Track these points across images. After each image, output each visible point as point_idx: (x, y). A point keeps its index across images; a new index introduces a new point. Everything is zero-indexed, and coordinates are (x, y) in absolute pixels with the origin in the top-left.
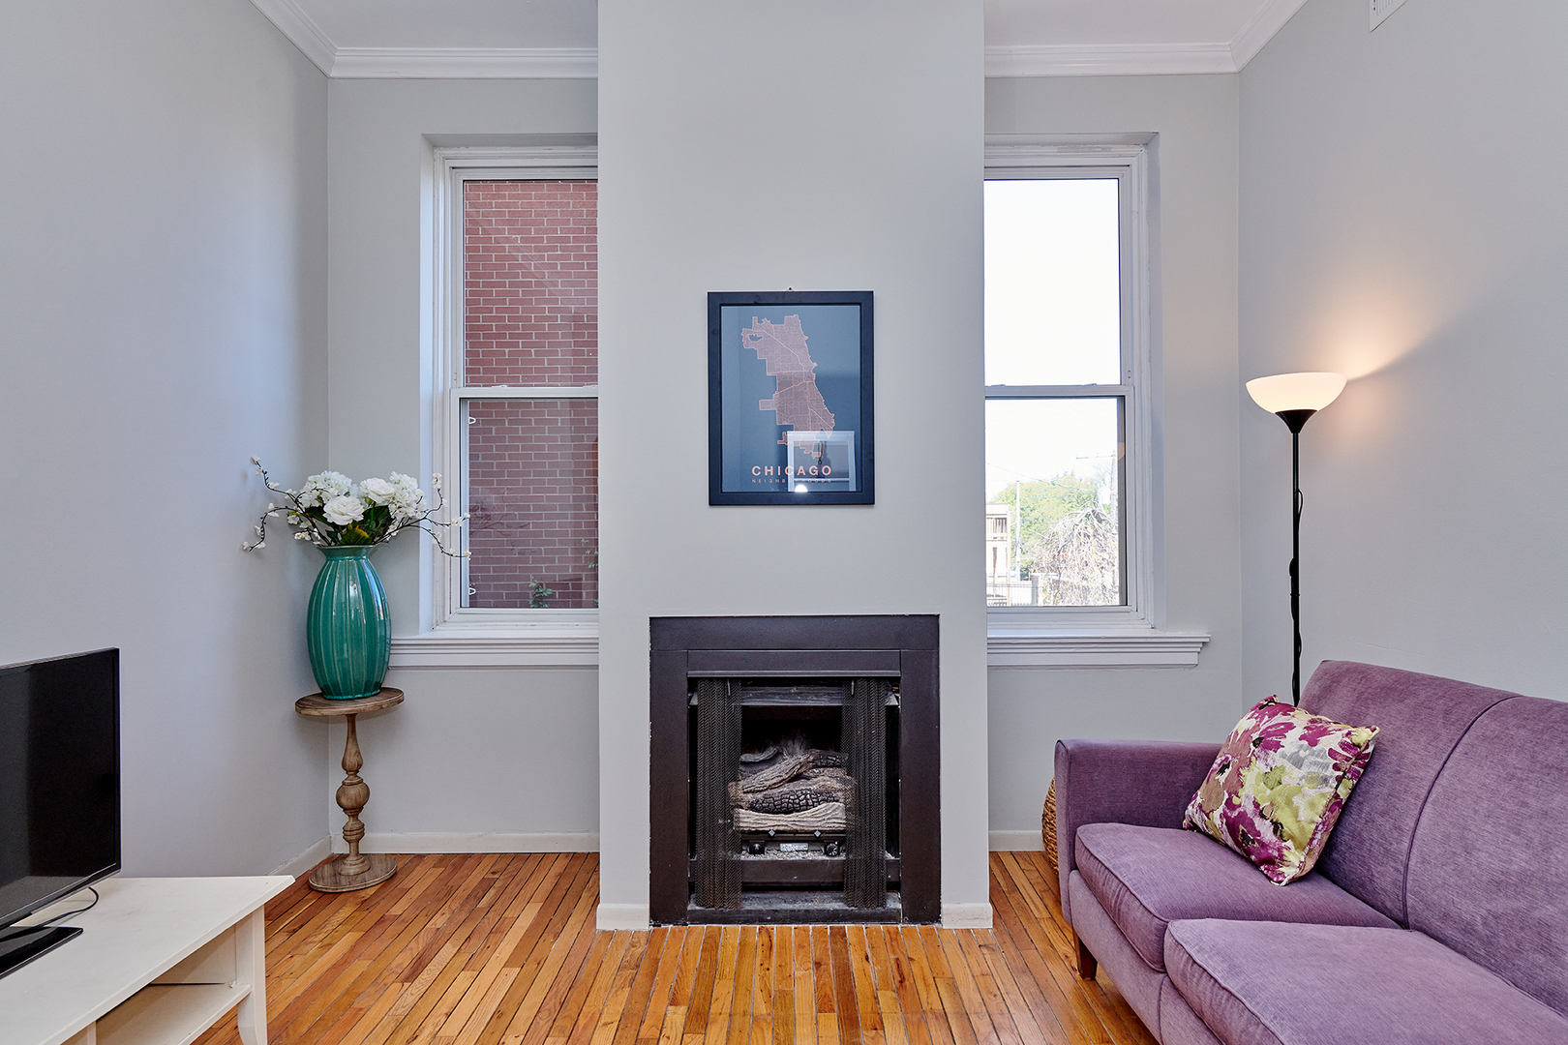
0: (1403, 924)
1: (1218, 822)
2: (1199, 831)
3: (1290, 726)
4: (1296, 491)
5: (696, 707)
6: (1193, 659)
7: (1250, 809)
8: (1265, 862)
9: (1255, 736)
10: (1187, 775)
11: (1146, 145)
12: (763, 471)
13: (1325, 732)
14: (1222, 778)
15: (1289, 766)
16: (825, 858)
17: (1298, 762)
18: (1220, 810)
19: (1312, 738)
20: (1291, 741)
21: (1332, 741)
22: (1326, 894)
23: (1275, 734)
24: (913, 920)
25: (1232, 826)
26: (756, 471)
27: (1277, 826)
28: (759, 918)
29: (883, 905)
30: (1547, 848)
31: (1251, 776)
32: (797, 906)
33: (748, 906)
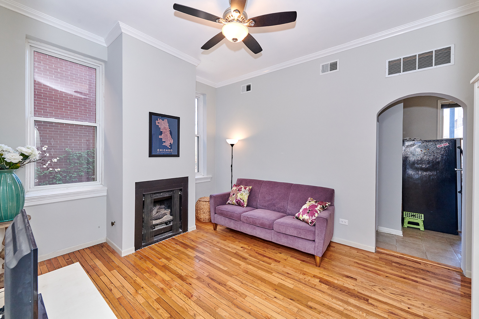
0: (257, 209)
1: (235, 202)
2: (230, 204)
3: (242, 188)
4: (232, 155)
5: (144, 200)
6: (210, 180)
7: (239, 199)
8: (243, 206)
9: (238, 190)
10: (227, 196)
11: (203, 95)
12: (160, 150)
13: (247, 188)
14: (234, 196)
15: (243, 193)
16: (166, 226)
17: (244, 192)
18: (235, 200)
19: (245, 188)
20: (243, 189)
21: (247, 189)
22: (249, 208)
23: (240, 189)
24: (184, 232)
25: (237, 202)
26: (158, 150)
27: (243, 200)
28: (157, 241)
29: (179, 231)
30: (273, 196)
31: (239, 195)
32: (164, 237)
33: (155, 239)
